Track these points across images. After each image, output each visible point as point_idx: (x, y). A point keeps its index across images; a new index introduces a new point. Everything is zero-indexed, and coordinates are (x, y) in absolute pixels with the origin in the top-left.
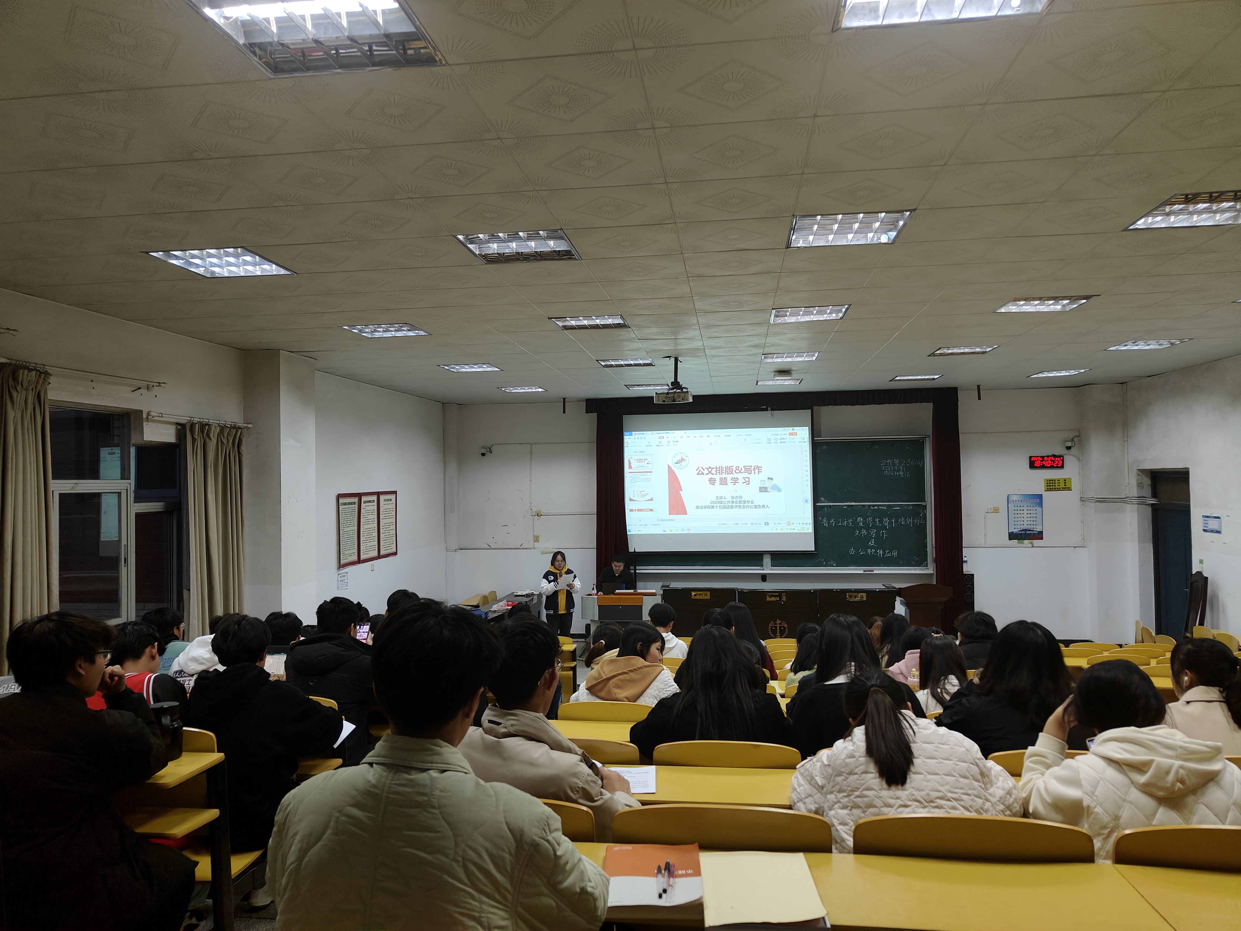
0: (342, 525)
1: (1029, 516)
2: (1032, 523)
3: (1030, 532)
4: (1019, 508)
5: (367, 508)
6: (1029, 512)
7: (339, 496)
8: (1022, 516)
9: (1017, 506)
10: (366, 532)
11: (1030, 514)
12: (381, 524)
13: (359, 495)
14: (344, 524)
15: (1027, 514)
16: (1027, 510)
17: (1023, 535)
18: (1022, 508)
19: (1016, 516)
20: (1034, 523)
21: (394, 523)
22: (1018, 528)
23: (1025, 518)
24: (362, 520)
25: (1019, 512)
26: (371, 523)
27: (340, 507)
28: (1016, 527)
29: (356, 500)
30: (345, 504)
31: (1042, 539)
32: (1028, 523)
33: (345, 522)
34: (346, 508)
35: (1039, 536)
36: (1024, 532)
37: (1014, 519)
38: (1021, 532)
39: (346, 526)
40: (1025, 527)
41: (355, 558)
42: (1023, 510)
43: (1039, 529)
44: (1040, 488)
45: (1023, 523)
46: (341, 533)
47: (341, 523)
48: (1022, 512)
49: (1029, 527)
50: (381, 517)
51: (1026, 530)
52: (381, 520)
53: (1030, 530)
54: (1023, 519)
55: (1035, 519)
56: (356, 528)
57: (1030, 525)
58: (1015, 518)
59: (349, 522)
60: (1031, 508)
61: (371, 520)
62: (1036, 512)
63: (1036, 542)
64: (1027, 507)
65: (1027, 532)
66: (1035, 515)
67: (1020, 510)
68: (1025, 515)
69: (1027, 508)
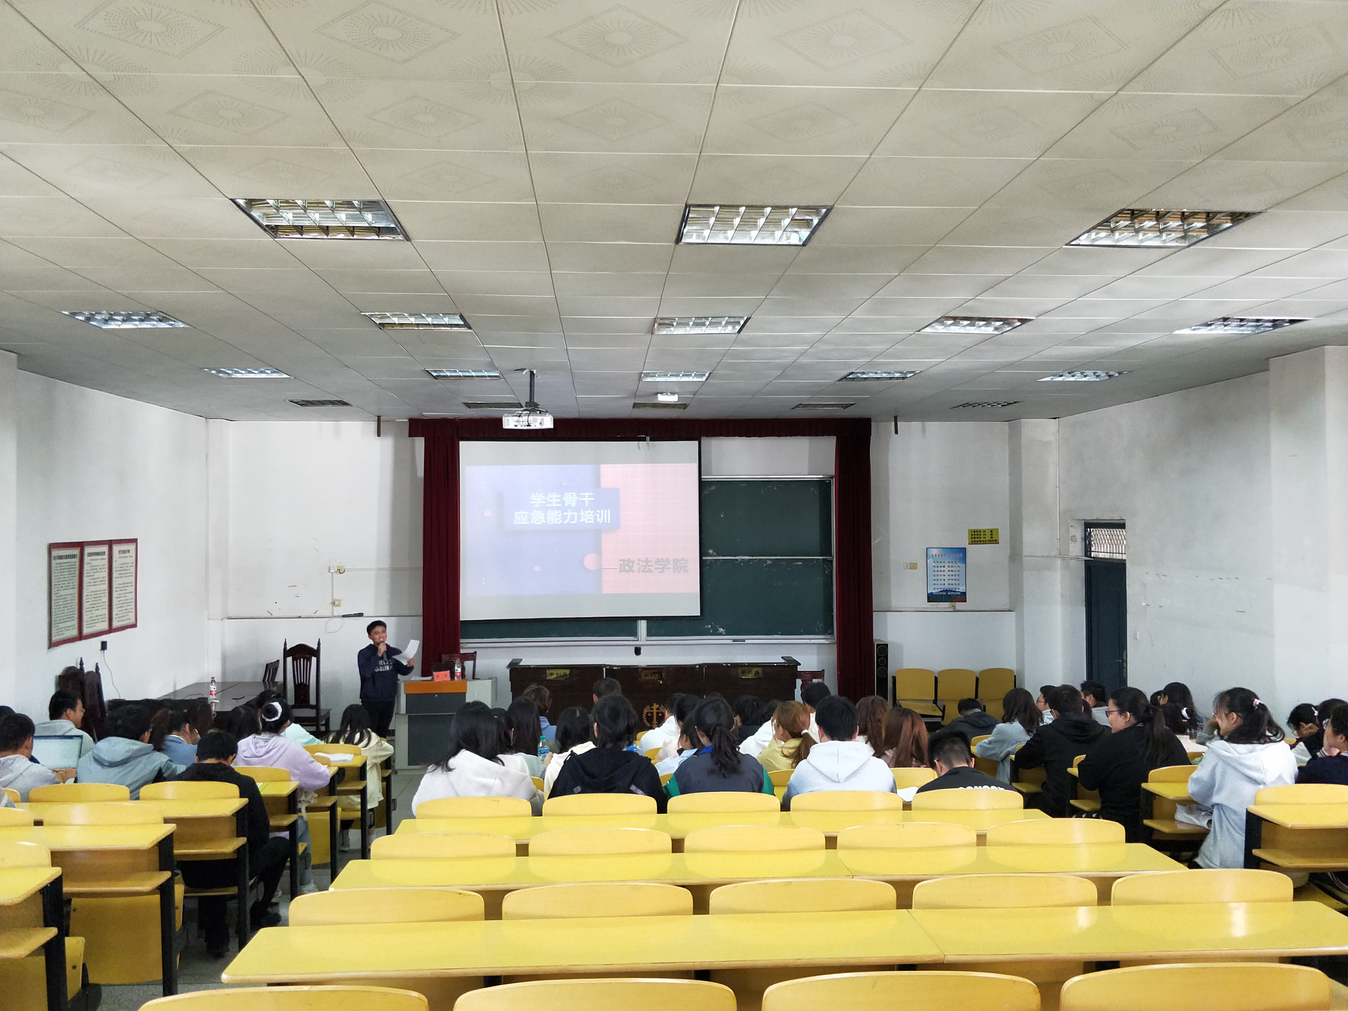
0: (56, 587)
1: (951, 573)
2: (954, 582)
3: (952, 593)
4: (939, 564)
5: (94, 563)
6: (950, 569)
7: (52, 547)
8: (942, 573)
9: (938, 562)
10: (92, 597)
11: (952, 571)
12: (115, 585)
13: (81, 545)
14: (59, 586)
15: (949, 571)
16: (949, 566)
17: (943, 596)
18: (942, 564)
19: (936, 573)
20: (957, 582)
21: (134, 584)
22: (938, 589)
23: (946, 576)
24: (86, 579)
25: (939, 569)
26: (99, 583)
27: (54, 562)
28: (936, 586)
29: (76, 551)
30: (60, 557)
31: (966, 601)
32: (950, 582)
33: (61, 583)
34: (63, 563)
35: (962, 597)
36: (945, 593)
37: (935, 578)
38: (941, 593)
39: (62, 589)
40: (947, 587)
41: (75, 633)
42: (944, 567)
43: (962, 589)
44: (963, 542)
45: (944, 582)
46: (53, 597)
47: (53, 584)
48: (943, 569)
49: (951, 587)
50: (115, 575)
51: (947, 591)
52: (114, 579)
53: (951, 591)
54: (943, 577)
55: (957, 578)
56: (76, 591)
57: (952, 584)
58: (935, 576)
59: (66, 582)
60: (954, 564)
61: (99, 580)
62: (959, 569)
63: (959, 605)
64: (949, 562)
65: (949, 593)
66: (957, 573)
67: (941, 567)
68: (946, 573)
69: (949, 564)
